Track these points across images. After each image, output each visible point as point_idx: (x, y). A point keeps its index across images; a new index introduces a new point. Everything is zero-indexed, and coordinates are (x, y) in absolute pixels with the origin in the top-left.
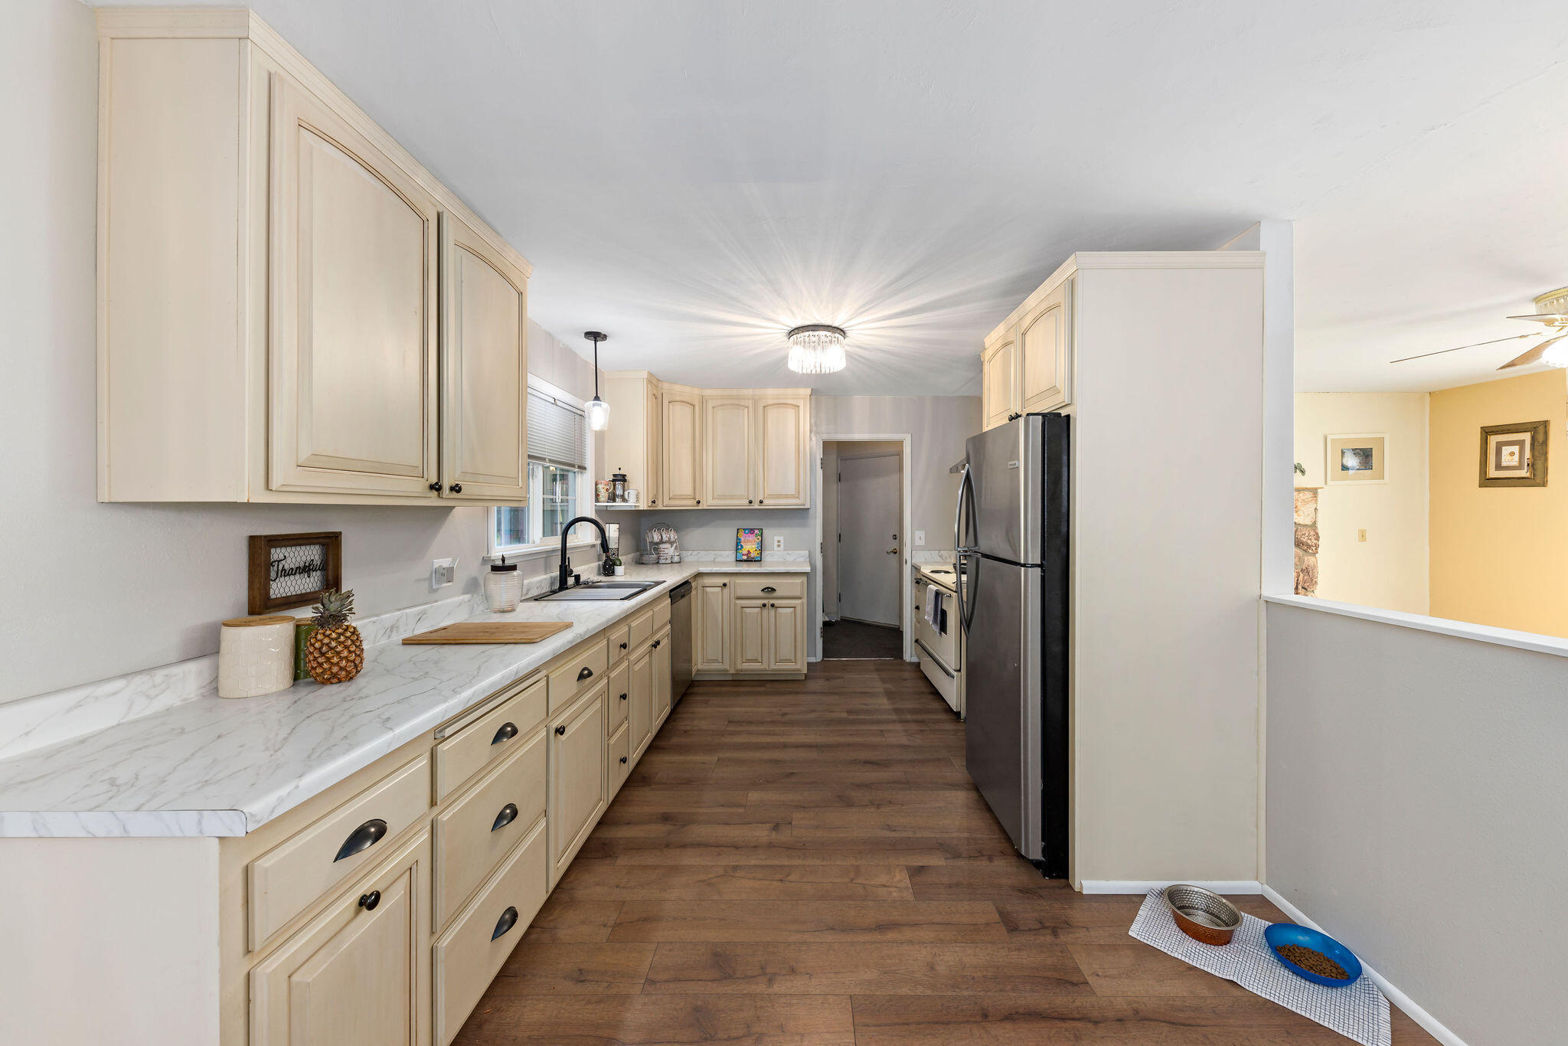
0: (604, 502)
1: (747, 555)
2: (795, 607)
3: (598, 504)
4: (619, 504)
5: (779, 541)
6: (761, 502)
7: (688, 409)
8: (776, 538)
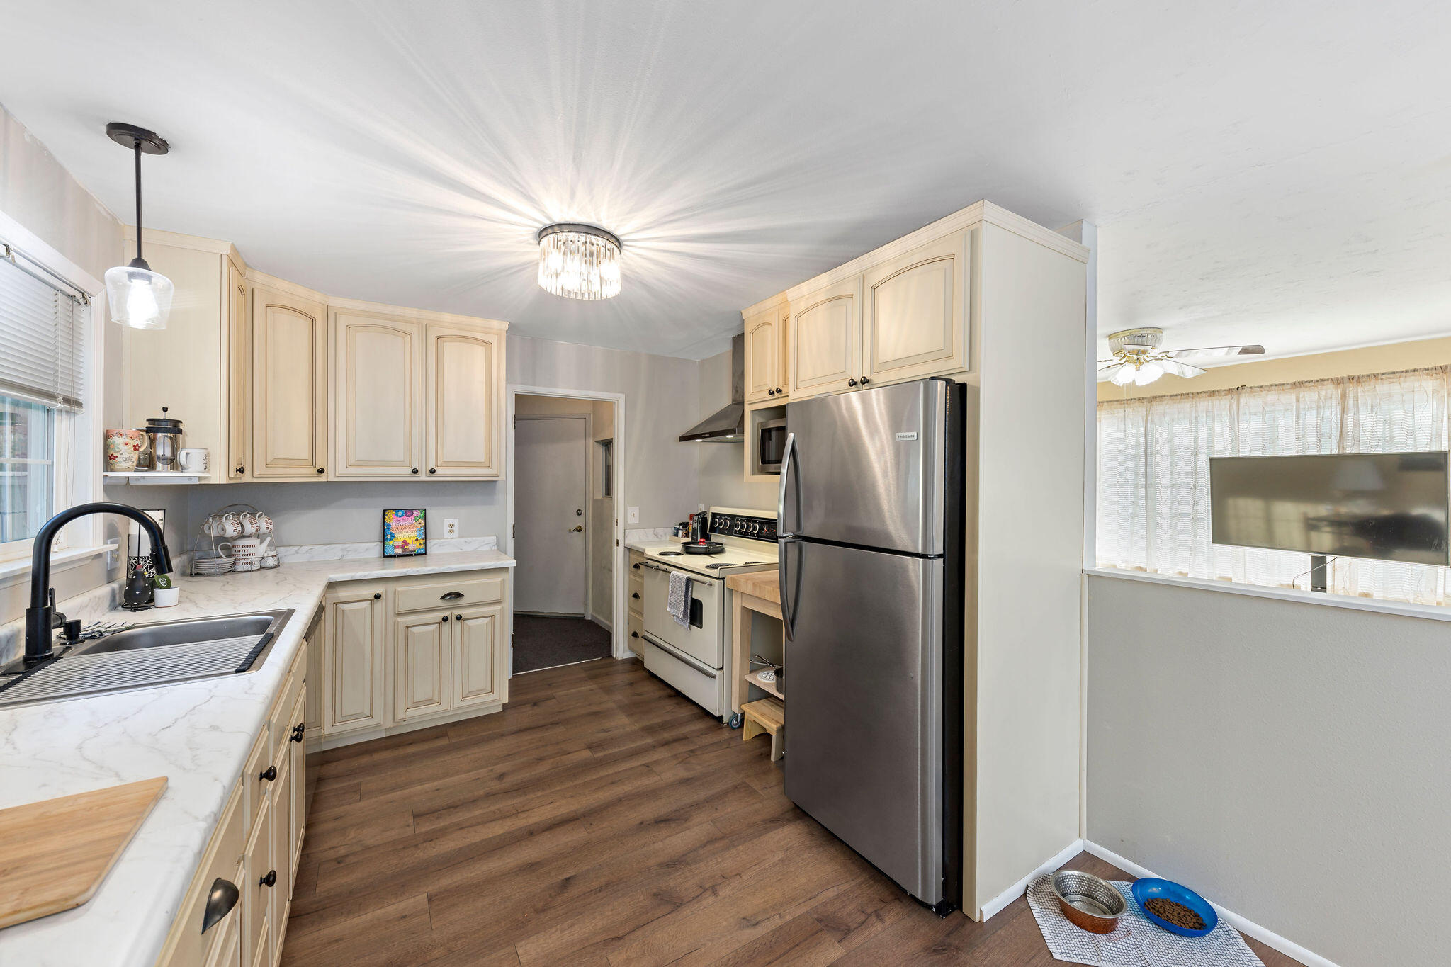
0: (128, 470)
1: (403, 546)
2: (492, 616)
3: (110, 474)
4: (163, 474)
5: (452, 526)
6: (433, 472)
7: (303, 323)
8: (448, 521)
